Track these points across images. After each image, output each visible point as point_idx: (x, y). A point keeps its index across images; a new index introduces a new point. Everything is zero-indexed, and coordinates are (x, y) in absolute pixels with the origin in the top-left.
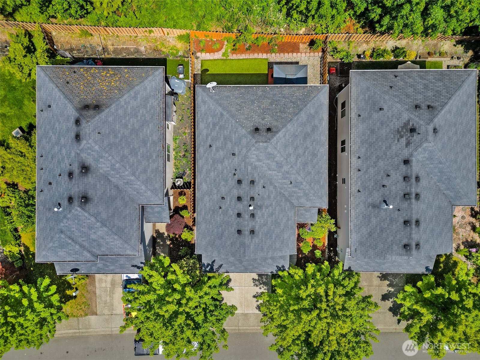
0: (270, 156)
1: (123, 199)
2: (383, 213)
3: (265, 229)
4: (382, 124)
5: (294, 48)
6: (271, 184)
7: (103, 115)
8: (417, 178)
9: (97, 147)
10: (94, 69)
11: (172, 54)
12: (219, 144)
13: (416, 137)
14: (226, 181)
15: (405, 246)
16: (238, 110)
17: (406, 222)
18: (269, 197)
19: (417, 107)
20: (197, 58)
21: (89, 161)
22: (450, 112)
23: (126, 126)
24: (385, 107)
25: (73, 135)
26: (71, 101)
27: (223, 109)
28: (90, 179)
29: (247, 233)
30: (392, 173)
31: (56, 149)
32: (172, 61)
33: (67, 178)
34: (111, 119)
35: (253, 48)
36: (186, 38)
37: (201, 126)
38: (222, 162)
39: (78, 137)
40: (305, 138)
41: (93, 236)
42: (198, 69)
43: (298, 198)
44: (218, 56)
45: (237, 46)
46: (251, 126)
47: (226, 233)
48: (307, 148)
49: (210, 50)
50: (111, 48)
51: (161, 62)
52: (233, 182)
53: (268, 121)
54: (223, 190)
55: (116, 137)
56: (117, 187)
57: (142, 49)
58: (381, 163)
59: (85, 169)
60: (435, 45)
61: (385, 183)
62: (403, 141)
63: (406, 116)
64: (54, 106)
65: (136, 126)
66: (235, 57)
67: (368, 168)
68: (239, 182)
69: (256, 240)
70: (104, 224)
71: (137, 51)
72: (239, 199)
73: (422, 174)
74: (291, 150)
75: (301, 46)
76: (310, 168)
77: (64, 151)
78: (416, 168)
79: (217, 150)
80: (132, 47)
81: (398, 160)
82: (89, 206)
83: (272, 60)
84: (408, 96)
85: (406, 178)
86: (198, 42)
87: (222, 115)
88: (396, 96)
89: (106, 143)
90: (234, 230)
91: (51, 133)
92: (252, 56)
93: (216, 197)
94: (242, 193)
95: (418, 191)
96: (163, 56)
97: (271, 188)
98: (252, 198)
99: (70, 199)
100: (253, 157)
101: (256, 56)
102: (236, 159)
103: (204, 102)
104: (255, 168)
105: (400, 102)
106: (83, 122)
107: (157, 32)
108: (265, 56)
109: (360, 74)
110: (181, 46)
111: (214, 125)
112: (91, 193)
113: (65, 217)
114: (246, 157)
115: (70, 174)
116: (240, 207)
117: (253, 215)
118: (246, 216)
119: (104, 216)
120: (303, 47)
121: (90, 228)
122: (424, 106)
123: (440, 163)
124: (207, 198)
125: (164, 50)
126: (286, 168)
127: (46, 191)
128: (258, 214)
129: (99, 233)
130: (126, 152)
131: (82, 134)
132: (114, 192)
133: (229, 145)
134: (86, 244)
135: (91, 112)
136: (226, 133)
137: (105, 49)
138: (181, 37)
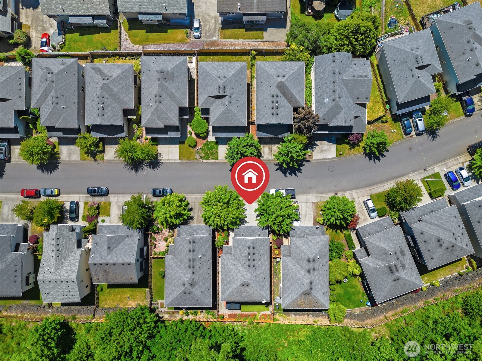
0: (243, 276)
1: (296, 259)
2: (201, 253)
3: (244, 248)
4: (201, 286)
5: (230, 316)
6: (242, 265)
7: (302, 291)
8: (190, 267)
9: (304, 280)
10: (308, 308)
11: (281, 314)
12: (261, 280)
13: (190, 282)
14: (259, 266)
15: (194, 242)
16: (254, 292)
17: (194, 251)
18: (243, 260)
19: (189, 293)
20: (271, 312)
21: (307, 274)
22: (177, 291)
23: (295, 287)
24: (200, 293)
25: (313, 284)
26: (314, 296)
27: (260, 293)
28: (307, 268)
29: (251, 248)
30: (198, 268)
31: (320, 278)
32: (281, 311)
33: (316, 268)
34: (300, 289)
35: (247, 316)
36: (275, 320)
37: (268, 286)
38: (260, 273)
39: (311, 283)
40: (230, 282)
41: (307, 246)
42: (270, 307)
43: (232, 259)
44: (262, 313)
45: (254, 317)
46: (250, 287)
47: (259, 246)
48: (229, 278)
49: (265, 315)
50: (306, 316)
51: (285, 310)
52: (256, 266)
53: (243, 289)
54: (260, 263)
55: (298, 283)
56: (298, 264)
57: (293, 316)
58: (201, 272)
59: (309, 271)
60: (171, 317)
61: (200, 265)
62: (194, 281)
63: (194, 290)
64: (321, 294)
65: (291, 286)
66: (255, 312)
67: (206, 270)
68: (254, 266)
69: (248, 245)
70: (303, 251)
71: (295, 315)
72: (254, 260)
73: (188, 268)
74: (235, 278)
75: (227, 317)
76: (228, 271)
77: (317, 278)
78: (191, 271)
79: (262, 277)
80: (297, 316)
81: (196, 273)
82: (307, 258)
83: (240, 311)
84: (192, 297)
85: (194, 267)
86: (270, 319)
87: (260, 291)
88: (196, 297)
89: (301, 281)
90: (256, 248)
91: (323, 284)
92: (248, 313)
93: (262, 259)
94: (253, 262)
95: (189, 262)
96: (285, 313)
97: (242, 263)
98: (249, 260)
99: (314, 261)
100: (249, 275)
101: (246, 313)
102: (255, 274)
103: (267, 295)
104: (248, 271)
105: (195, 295)
106: (309, 288)
107: (287, 322)
108: (243, 313)
109: (208, 305)
110: (277, 317)
111: (263, 287)
112: (307, 263)
113: (316, 254)
114: (251, 276)
115: (314, 269)
116: (254, 257)
117: (249, 254)
118: (251, 254)
119: (303, 254)
120: (227, 316)
121: (307, 249)
122: (187, 293)
123: (181, 273)
124: (266, 259)
125: (285, 315)
126: (237, 271)
127: (325, 262)
128: (247, 254)
129: (304, 247)
130: (295, 277)
131: (309, 285)
132: (300, 262)
133: (257, 280)
134: (310, 242)
135: (306, 292)
136: (258, 284)
137: (308, 316)
138: (277, 320)
